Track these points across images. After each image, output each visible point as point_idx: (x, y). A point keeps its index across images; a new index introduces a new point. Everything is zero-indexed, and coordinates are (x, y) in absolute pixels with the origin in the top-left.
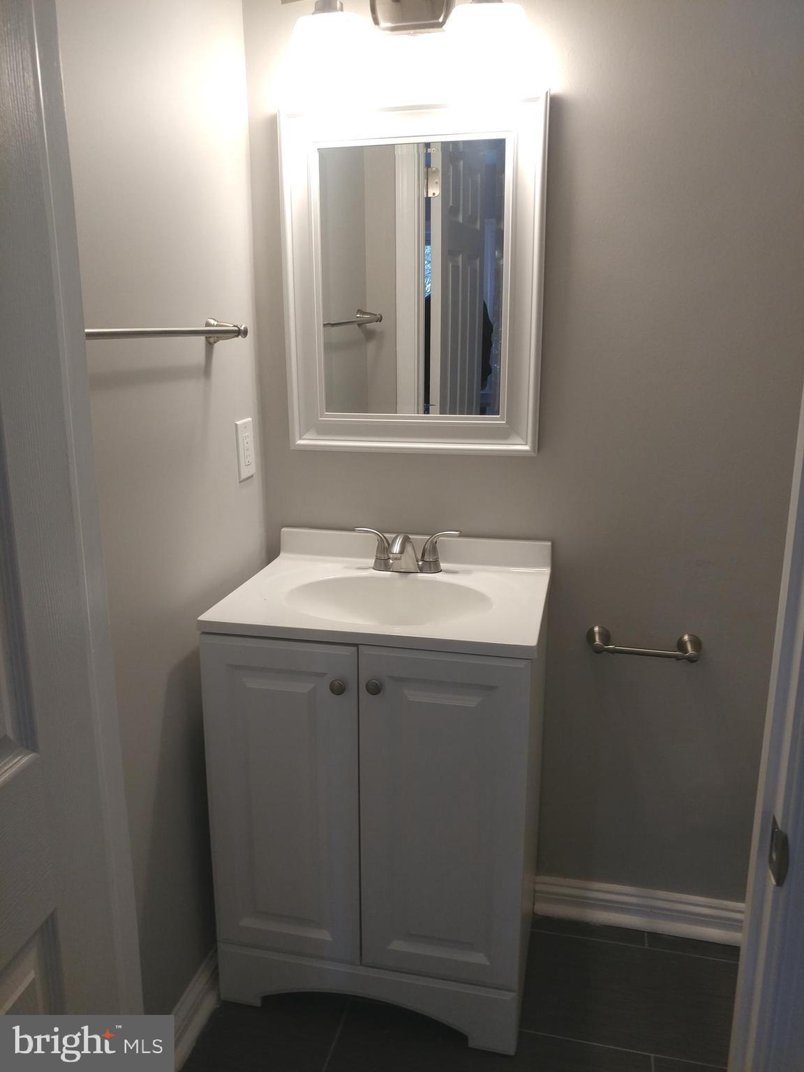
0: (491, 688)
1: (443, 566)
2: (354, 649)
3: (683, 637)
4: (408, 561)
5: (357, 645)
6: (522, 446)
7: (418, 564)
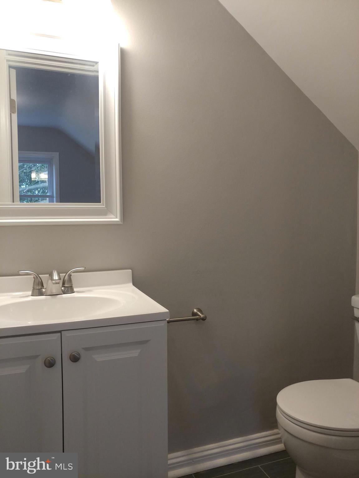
0: (146, 342)
1: (75, 290)
2: (59, 334)
3: (193, 310)
4: (55, 288)
5: (60, 332)
6: (115, 218)
7: (62, 290)
